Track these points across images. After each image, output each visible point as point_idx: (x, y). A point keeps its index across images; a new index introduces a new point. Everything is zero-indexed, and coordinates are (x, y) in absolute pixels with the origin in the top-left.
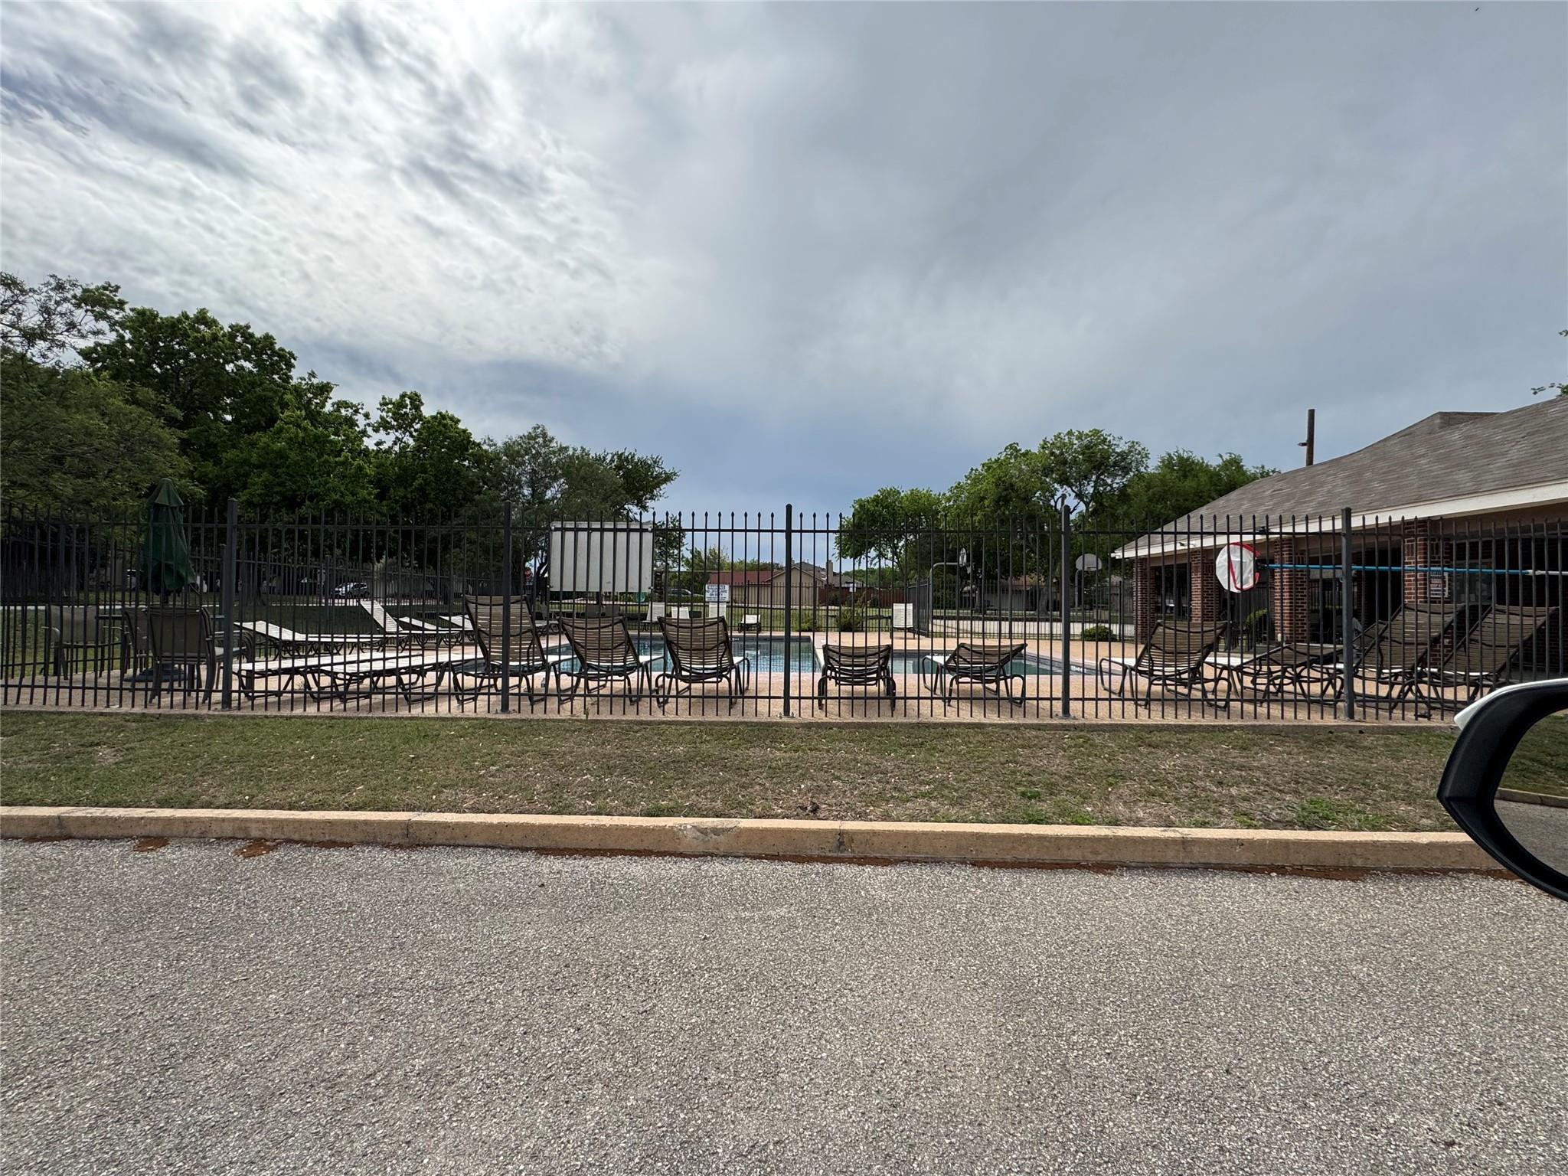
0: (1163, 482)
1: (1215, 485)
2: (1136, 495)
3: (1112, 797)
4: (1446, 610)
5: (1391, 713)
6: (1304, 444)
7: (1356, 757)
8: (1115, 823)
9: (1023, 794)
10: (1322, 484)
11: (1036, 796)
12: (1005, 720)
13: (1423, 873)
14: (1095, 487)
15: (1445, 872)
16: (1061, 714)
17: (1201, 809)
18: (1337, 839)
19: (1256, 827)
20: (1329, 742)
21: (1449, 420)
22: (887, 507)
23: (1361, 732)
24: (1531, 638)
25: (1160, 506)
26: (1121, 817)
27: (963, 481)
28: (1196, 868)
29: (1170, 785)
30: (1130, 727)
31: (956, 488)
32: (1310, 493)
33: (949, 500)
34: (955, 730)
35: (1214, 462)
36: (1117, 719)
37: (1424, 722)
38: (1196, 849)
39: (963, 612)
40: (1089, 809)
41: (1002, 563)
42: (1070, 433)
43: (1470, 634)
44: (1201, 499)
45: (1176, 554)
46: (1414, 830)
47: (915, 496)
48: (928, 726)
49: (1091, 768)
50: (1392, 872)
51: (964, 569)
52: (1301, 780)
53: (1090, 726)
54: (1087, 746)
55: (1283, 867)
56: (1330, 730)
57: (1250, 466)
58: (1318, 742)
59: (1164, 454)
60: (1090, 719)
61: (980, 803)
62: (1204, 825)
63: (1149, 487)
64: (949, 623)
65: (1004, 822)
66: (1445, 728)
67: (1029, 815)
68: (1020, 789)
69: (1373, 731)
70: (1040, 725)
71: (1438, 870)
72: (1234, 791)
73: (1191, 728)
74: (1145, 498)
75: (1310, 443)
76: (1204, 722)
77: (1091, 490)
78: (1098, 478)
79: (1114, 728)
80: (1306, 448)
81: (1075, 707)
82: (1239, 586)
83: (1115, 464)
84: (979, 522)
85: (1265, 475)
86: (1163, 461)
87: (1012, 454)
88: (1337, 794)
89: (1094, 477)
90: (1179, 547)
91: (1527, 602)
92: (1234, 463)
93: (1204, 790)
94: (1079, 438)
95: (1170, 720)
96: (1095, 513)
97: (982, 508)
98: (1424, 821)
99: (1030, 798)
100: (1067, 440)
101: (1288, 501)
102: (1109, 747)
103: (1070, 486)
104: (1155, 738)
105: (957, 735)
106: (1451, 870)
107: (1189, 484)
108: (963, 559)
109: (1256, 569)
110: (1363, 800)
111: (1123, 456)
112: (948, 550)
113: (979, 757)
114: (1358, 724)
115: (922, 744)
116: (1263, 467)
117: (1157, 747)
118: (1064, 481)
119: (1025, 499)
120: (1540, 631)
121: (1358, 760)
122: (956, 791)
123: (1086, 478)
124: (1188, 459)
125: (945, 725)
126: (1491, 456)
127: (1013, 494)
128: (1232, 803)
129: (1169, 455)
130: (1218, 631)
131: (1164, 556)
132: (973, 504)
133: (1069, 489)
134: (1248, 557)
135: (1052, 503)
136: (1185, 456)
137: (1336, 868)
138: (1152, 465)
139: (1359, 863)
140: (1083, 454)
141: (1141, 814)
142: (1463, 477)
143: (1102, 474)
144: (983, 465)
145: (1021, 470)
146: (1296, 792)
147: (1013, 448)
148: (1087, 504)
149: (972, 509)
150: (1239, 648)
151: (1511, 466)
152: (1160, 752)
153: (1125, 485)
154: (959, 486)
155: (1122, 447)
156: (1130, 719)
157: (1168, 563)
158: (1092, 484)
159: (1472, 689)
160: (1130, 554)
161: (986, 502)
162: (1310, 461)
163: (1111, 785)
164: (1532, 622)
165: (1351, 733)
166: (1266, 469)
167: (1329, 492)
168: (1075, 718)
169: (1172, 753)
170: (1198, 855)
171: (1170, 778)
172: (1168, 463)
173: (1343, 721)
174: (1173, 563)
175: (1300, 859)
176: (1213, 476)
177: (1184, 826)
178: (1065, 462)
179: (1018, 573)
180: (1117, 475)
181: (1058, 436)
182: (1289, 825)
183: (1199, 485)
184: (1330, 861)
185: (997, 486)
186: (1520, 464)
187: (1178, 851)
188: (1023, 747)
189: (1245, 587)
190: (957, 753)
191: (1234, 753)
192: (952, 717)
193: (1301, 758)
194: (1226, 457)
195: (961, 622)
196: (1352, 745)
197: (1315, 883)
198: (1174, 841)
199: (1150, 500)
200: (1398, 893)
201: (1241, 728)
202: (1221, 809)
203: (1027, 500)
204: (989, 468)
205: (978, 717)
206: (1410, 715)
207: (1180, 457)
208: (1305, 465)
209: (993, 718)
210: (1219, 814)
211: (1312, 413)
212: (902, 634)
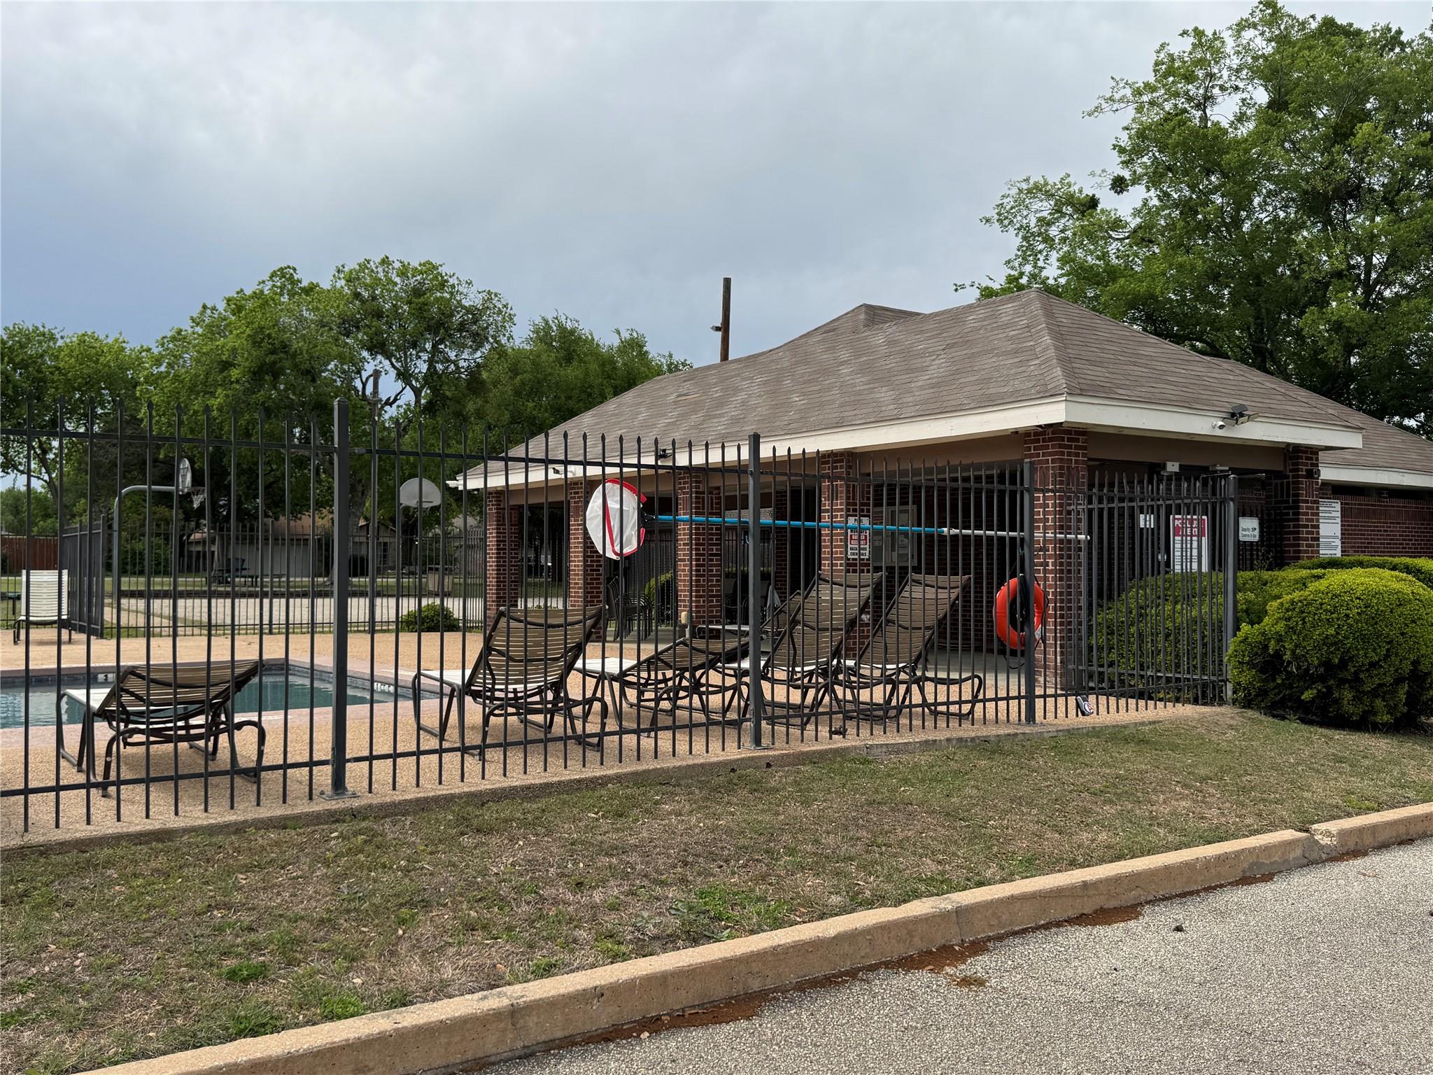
0: (536, 365)
1: (609, 377)
2: (496, 383)
3: (403, 949)
4: (863, 582)
5: (803, 730)
6: (718, 329)
7: (760, 807)
8: (402, 1001)
9: (233, 975)
10: (737, 390)
11: (259, 975)
12: (220, 815)
13: (829, 982)
14: (431, 362)
15: (853, 974)
16: (329, 789)
17: (546, 939)
18: (728, 955)
19: (625, 957)
20: (730, 788)
21: (875, 315)
22: (24, 365)
23: (769, 765)
24: (945, 616)
25: (531, 405)
26: (413, 986)
27: (187, 326)
28: (532, 1055)
29: (503, 902)
30: (449, 800)
31: (173, 339)
32: (721, 403)
33: (158, 362)
34: (107, 851)
35: (607, 339)
36: (430, 788)
37: (839, 742)
38: (531, 1022)
39: (185, 582)
40: (358, 981)
41: (268, 487)
42: (385, 262)
43: (887, 614)
44: (588, 398)
45: (547, 487)
46: (822, 917)
47: (87, 350)
48: (44, 850)
49: (373, 893)
50: (794, 989)
51: (187, 497)
52: (690, 859)
53: (382, 807)
54: (369, 848)
55: (658, 1018)
56: (732, 767)
57: (656, 350)
58: (716, 789)
59: (538, 320)
60: (384, 794)
61: (138, 1013)
62: (547, 971)
63: (514, 371)
64: (156, 604)
65: (184, 1047)
66: (859, 748)
67: (238, 1020)
68: (231, 963)
69: (784, 761)
70: (286, 818)
71: (847, 973)
72: (597, 897)
73: (545, 790)
74: (509, 390)
75: (725, 328)
76: (567, 776)
77: (423, 367)
78: (434, 346)
79: (423, 806)
80: (720, 334)
81: (355, 773)
82: (617, 549)
83: (462, 327)
84: (220, 409)
85: (673, 368)
86: (536, 332)
87: (282, 288)
88: (733, 873)
89: (428, 346)
90: (552, 476)
91: (942, 572)
92: (635, 345)
93: (556, 902)
94: (403, 273)
95: (516, 779)
96: (430, 408)
97: (226, 383)
98: (835, 899)
99: (245, 981)
100: (381, 275)
101: (695, 412)
102: (409, 845)
103: (388, 357)
104: (489, 814)
105: (108, 863)
106: (860, 969)
107: (571, 373)
108: (185, 480)
109: (643, 521)
110: (764, 878)
111: (475, 314)
112: (155, 461)
113: (150, 907)
114: (766, 753)
115: (26, 894)
116: (671, 356)
117: (489, 831)
118: (378, 347)
119: (308, 372)
120: (953, 606)
121: (763, 811)
122: (87, 995)
123: (414, 346)
124: (572, 332)
125: (82, 845)
126: (913, 371)
127: (287, 363)
128: (594, 918)
129: (547, 322)
130: (589, 623)
131: (527, 488)
132: (207, 374)
133: (386, 362)
134: (631, 502)
135: (358, 384)
136: (569, 325)
137: (728, 1002)
138: (520, 336)
139: (756, 985)
140: (410, 303)
141: (448, 972)
142: (884, 395)
143: (442, 341)
144: (229, 300)
145: (301, 319)
146: (683, 880)
147: (285, 275)
148: (417, 392)
149: (205, 384)
150: (634, 633)
151: (932, 386)
152: (494, 840)
153: (478, 365)
154: (178, 336)
155: (472, 299)
156: (452, 786)
157: (533, 500)
158: (425, 356)
159: (889, 687)
160: (475, 483)
161: (235, 373)
162: (725, 355)
163: (402, 922)
164: (946, 596)
165: (757, 768)
166: (676, 359)
167: (744, 403)
168: (354, 796)
169: (513, 840)
170: (536, 1031)
171: (504, 890)
172: (543, 335)
173: (748, 751)
174: (542, 500)
175: (680, 999)
176: (606, 362)
177: (517, 980)
178: (379, 314)
179: (300, 506)
180: (464, 346)
181: (364, 266)
182: (668, 941)
183: (587, 374)
184: (719, 991)
185: (256, 343)
186: (937, 385)
187: (504, 1030)
188: (247, 869)
189: (627, 550)
190: (104, 906)
191: (605, 824)
192: (105, 822)
193: (694, 820)
194: (626, 335)
195: (181, 602)
196: (757, 787)
197: (698, 1036)
198: (497, 1015)
199: (517, 393)
200: (800, 1026)
201: (619, 778)
202: (577, 933)
203: (311, 375)
204: (239, 309)
205: (163, 816)
206: (824, 731)
207: (561, 328)
208: (719, 361)
209: (193, 815)
210: (571, 944)
211: (727, 282)
212: (51, 634)
